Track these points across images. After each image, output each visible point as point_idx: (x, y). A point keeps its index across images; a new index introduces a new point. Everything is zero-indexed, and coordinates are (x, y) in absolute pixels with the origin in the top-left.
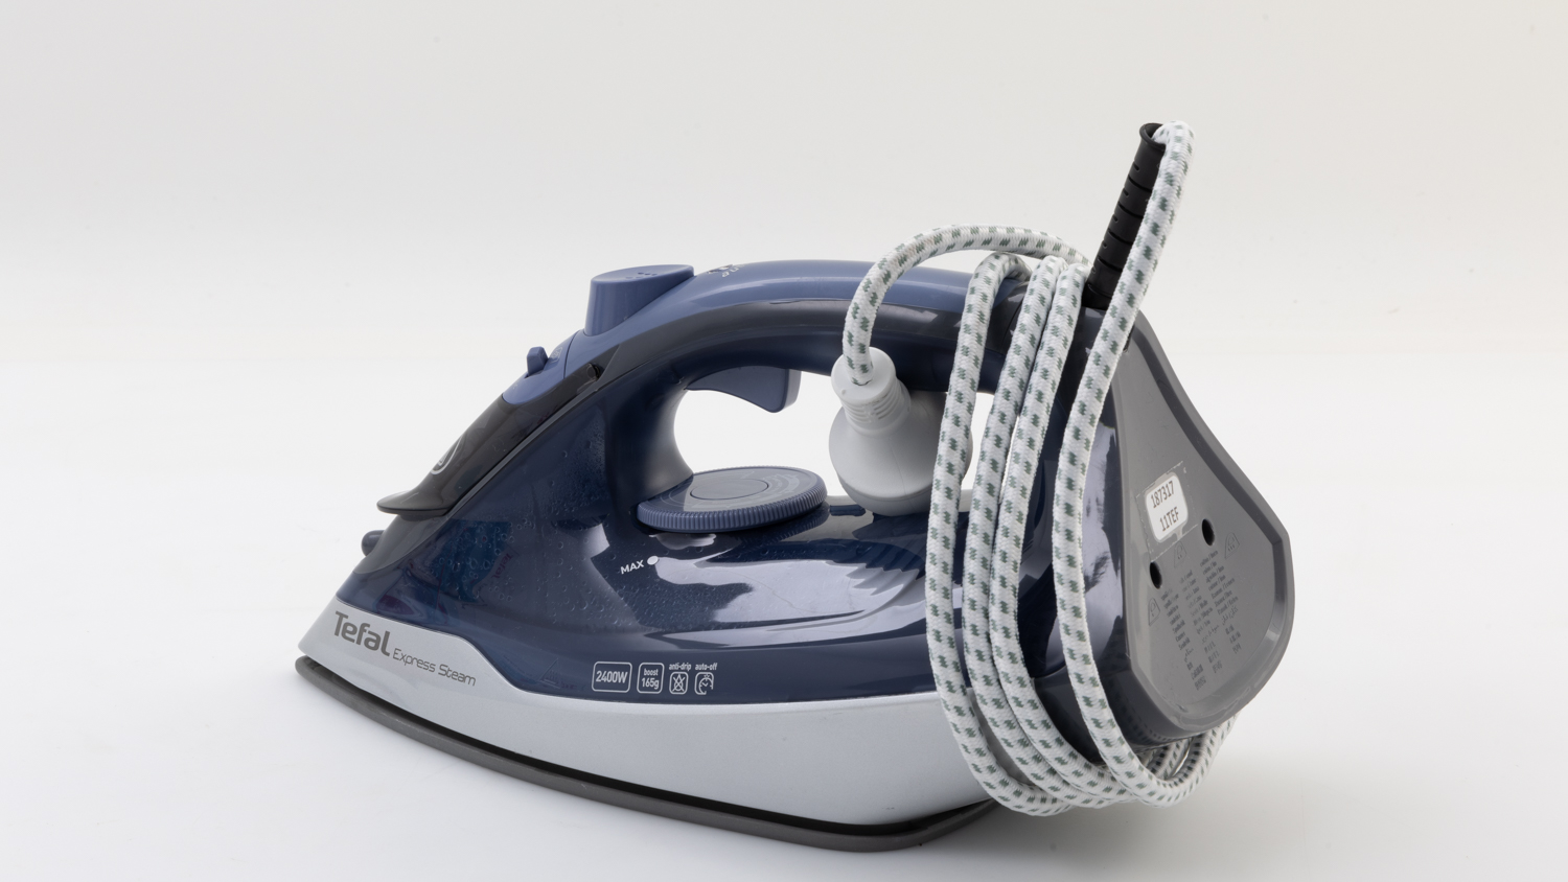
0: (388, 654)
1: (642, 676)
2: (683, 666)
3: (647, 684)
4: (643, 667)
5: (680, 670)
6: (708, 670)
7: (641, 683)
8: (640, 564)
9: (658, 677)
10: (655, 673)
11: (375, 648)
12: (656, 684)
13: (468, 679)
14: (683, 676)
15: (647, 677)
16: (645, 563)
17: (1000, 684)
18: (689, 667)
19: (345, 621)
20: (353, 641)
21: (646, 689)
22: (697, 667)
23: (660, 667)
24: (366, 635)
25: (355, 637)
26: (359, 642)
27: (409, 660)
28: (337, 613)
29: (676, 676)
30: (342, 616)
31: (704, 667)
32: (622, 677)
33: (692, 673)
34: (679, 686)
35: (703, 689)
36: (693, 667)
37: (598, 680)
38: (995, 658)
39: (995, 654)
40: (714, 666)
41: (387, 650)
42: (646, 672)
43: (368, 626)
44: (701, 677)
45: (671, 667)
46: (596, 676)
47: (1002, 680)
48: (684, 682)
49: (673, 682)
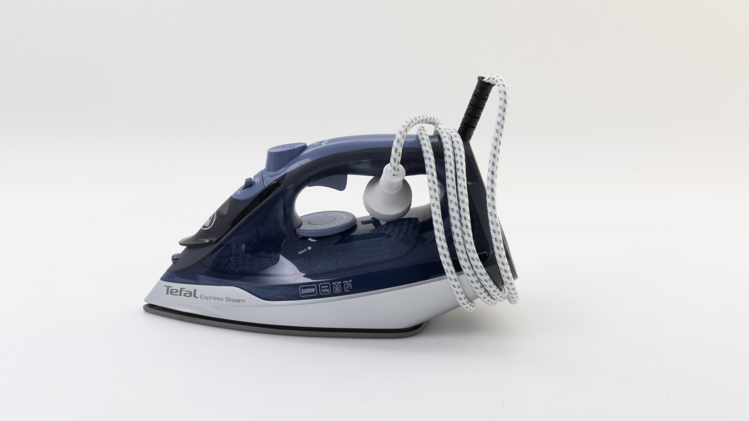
0: (197, 298)
1: (321, 288)
2: (338, 283)
3: (324, 291)
4: (321, 286)
5: (337, 284)
6: (348, 283)
7: (321, 291)
8: (305, 250)
9: (328, 288)
10: (327, 287)
11: (190, 296)
12: (328, 290)
13: (241, 301)
14: (338, 286)
15: (323, 289)
16: (307, 249)
17: (470, 261)
18: (340, 283)
19: (170, 289)
20: (177, 295)
21: (324, 293)
22: (344, 282)
23: (328, 285)
24: (183, 293)
25: (178, 293)
26: (180, 295)
27: (209, 298)
28: (165, 286)
29: (336, 286)
30: (168, 287)
31: (347, 282)
32: (313, 290)
33: (342, 285)
34: (337, 289)
35: (348, 289)
36: (342, 282)
37: (302, 293)
38: (468, 253)
39: (468, 251)
40: (351, 281)
41: (196, 296)
42: (322, 287)
43: (184, 288)
44: (346, 285)
45: (333, 284)
46: (301, 291)
47: (471, 260)
48: (340, 288)
49: (335, 289)
